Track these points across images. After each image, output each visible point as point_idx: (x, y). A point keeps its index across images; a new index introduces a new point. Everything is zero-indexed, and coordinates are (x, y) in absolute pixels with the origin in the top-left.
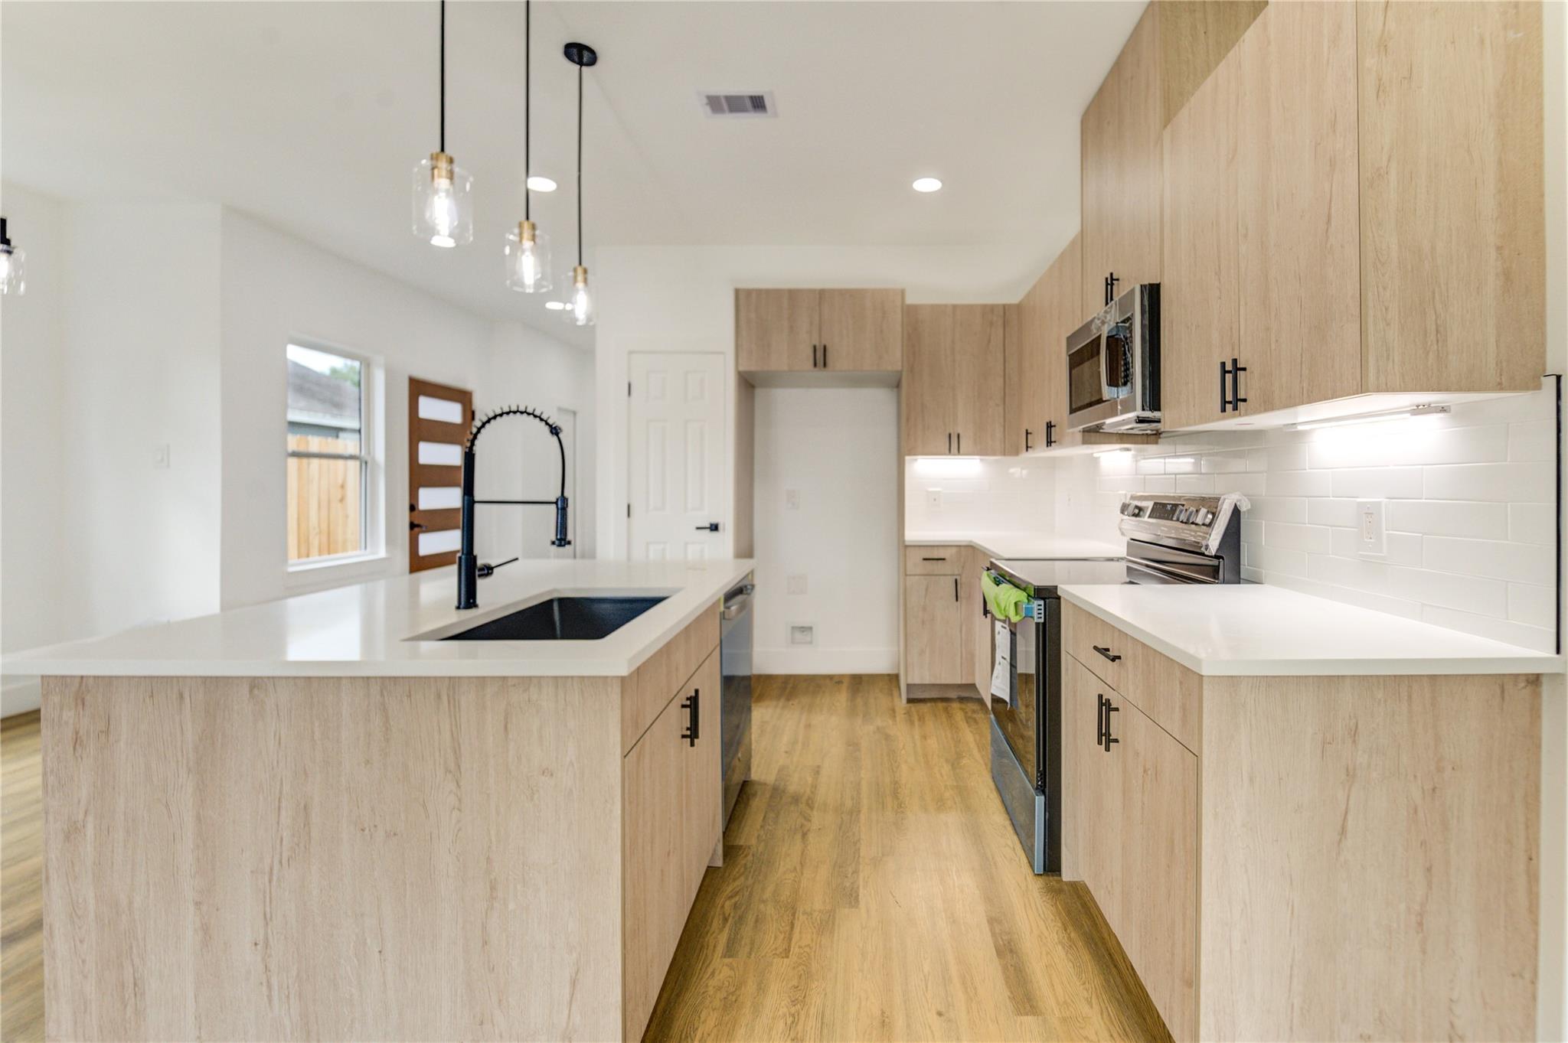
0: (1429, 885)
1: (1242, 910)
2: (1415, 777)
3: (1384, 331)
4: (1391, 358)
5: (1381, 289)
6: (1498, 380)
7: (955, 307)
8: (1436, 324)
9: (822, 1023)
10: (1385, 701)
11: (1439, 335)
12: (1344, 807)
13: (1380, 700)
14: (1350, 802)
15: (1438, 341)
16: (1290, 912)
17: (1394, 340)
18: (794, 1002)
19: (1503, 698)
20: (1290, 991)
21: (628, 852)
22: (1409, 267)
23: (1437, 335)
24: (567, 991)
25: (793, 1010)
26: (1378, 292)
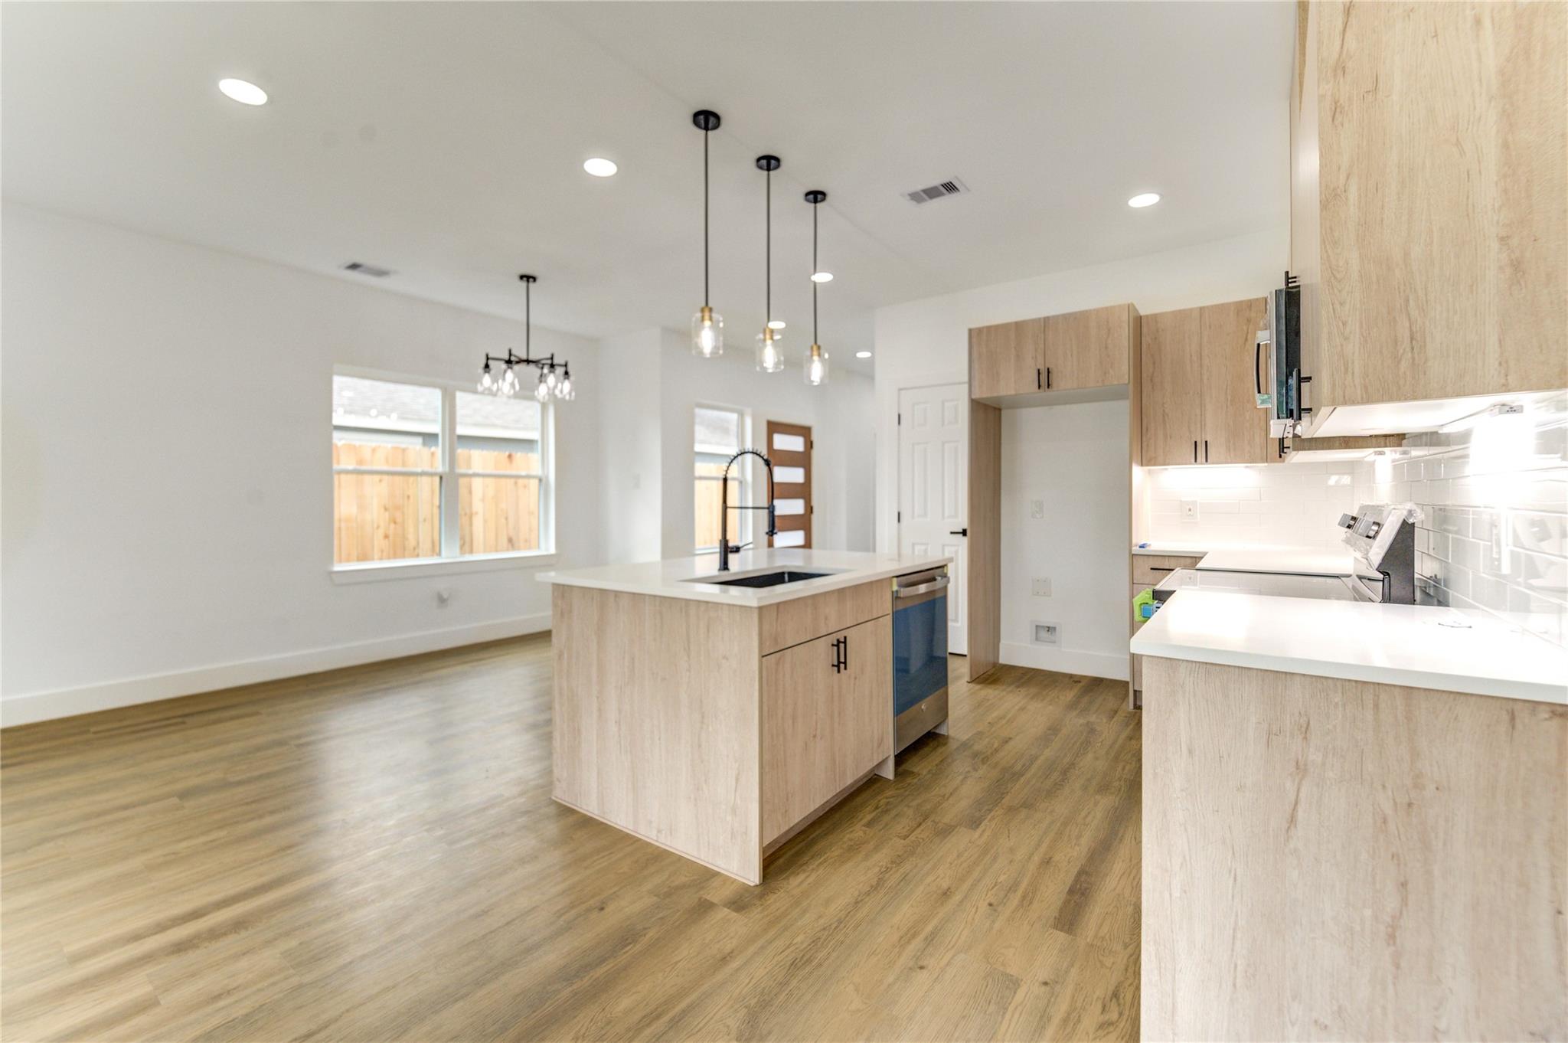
0: (1404, 901)
1: (1182, 864)
2: (1384, 787)
3: (1342, 345)
4: (1350, 370)
5: (1337, 306)
6: (1503, 381)
7: (1201, 309)
8: (1411, 330)
9: (904, 878)
10: (1344, 705)
11: (1414, 342)
12: (1293, 798)
13: (1337, 704)
14: (1301, 795)
15: (1413, 349)
16: (1232, 879)
17: (1353, 354)
18: (892, 863)
19: (1513, 727)
20: (1233, 950)
21: (765, 714)
22: (1374, 279)
23: (1411, 342)
24: (734, 783)
25: (889, 866)
26: (1334, 309)
